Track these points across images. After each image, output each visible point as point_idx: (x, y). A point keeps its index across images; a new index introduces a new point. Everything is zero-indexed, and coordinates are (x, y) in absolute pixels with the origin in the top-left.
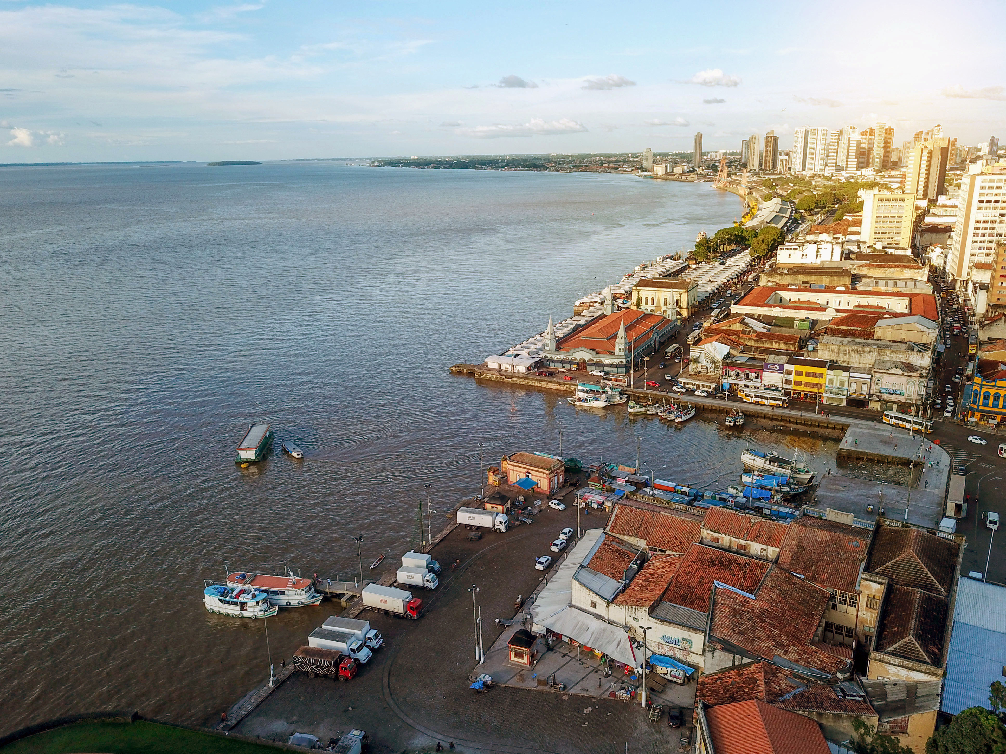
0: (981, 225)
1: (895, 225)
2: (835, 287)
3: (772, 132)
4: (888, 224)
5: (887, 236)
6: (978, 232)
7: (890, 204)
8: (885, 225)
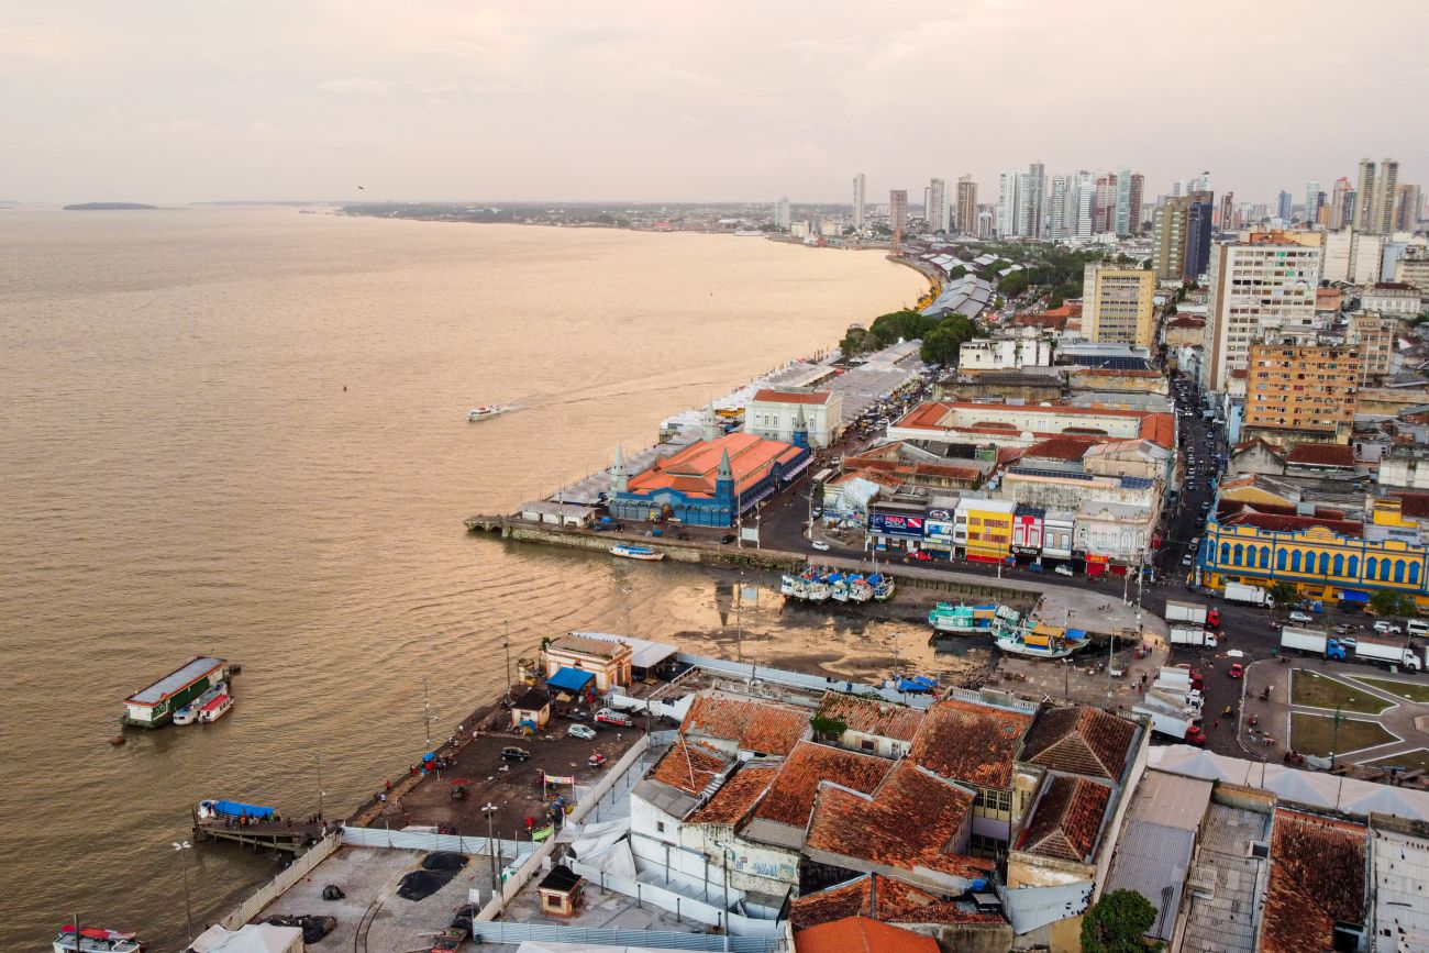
0: (1239, 316)
1: (1128, 314)
2: (1039, 403)
3: (969, 176)
4: (1118, 314)
5: (1117, 330)
6: (1235, 325)
7: (1120, 284)
8: (1114, 314)
